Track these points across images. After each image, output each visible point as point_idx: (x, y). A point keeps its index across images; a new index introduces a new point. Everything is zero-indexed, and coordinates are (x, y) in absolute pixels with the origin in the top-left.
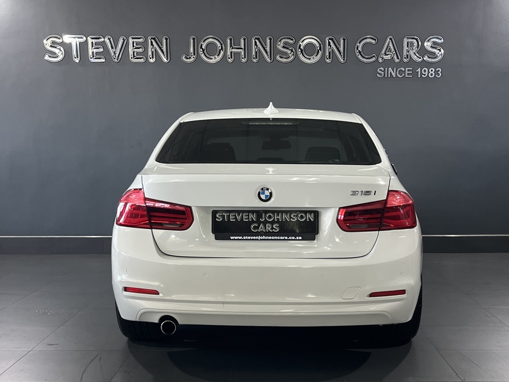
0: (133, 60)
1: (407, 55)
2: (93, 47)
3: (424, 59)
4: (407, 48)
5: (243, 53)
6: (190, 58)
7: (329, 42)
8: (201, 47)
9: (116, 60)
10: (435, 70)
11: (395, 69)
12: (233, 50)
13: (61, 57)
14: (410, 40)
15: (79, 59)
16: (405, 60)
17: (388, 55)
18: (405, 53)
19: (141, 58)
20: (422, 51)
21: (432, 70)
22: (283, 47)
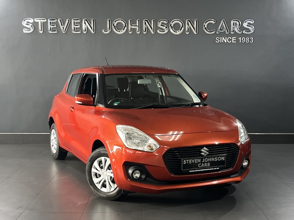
0: (74, 32)
1: (233, 30)
2: (50, 24)
3: (243, 32)
4: (233, 26)
5: (138, 29)
6: (107, 31)
7: (188, 22)
8: (114, 25)
9: (64, 32)
10: (250, 39)
11: (226, 38)
12: (132, 27)
13: (32, 30)
14: (234, 22)
15: (42, 31)
16: (232, 33)
17: (222, 30)
18: (232, 29)
19: (78, 31)
20: (242, 28)
21: (248, 39)
22: (161, 25)
